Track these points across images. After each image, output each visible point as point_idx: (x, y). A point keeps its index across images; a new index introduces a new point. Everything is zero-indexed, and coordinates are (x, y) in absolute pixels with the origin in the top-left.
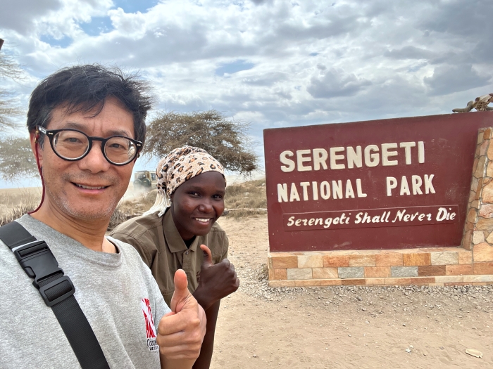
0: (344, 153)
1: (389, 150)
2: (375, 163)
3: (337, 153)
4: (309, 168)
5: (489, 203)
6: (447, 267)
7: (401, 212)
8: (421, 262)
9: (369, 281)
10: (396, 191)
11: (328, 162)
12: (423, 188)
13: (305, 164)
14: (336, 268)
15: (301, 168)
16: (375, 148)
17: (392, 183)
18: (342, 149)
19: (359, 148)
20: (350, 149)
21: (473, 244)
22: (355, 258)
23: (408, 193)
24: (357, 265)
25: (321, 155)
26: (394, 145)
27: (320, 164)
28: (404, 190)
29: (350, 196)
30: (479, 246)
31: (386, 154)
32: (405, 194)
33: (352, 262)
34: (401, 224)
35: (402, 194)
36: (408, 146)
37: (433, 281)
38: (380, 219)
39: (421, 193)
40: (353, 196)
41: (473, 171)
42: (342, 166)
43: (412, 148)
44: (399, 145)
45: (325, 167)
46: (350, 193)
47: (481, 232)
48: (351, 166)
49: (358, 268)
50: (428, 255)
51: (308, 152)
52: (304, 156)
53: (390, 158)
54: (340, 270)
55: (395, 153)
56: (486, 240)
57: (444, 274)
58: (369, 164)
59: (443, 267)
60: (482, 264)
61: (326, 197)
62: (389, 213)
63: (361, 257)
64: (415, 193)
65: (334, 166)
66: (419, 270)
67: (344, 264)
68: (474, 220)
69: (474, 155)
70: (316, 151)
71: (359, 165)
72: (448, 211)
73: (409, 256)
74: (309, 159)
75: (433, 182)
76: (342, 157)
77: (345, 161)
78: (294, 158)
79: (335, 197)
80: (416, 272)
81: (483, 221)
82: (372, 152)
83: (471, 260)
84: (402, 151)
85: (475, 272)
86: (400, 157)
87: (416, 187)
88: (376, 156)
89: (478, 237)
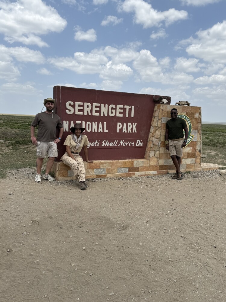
0: (99, 107)
1: (120, 108)
2: (113, 115)
3: (96, 107)
4: (81, 113)
5: (157, 138)
6: (140, 168)
7: (122, 141)
8: (130, 166)
9: (109, 175)
10: (121, 130)
11: (91, 111)
12: (132, 129)
13: (79, 110)
14: (93, 169)
15: (77, 113)
16: (114, 107)
17: (120, 126)
18: (98, 105)
19: (107, 105)
20: (102, 105)
21: (150, 157)
22: (103, 163)
23: (126, 132)
24: (103, 167)
25: (88, 107)
26: (122, 106)
27: (87, 111)
28: (124, 130)
29: (100, 131)
30: (152, 158)
31: (118, 111)
32: (125, 132)
33: (101, 166)
34: (122, 147)
35: (123, 132)
36: (128, 107)
37: (134, 174)
38: (113, 144)
39: (131, 132)
40: (102, 131)
41: (152, 123)
42: (98, 114)
43: (129, 109)
44: (124, 107)
45: (90, 114)
46: (100, 130)
47: (153, 152)
48: (102, 115)
49: (104, 169)
50: (133, 162)
51: (81, 103)
52: (79, 106)
53: (120, 113)
54: (95, 170)
55: (122, 111)
56: (154, 156)
57: (138, 171)
58: (111, 115)
59: (138, 168)
60: (152, 166)
61: (89, 131)
62: (117, 141)
63: (105, 163)
64: (128, 132)
65: (94, 114)
66: (129, 169)
67: (97, 167)
68: (151, 146)
69: (152, 116)
70: (86, 104)
71: (106, 115)
72: (141, 142)
73: (125, 162)
74: (81, 108)
75: (136, 127)
76: (98, 109)
77: (99, 112)
78: (74, 106)
79: (93, 131)
80: (127, 170)
81: (154, 146)
82: (112, 108)
83: (148, 164)
84: (125, 109)
85: (150, 170)
86: (124, 113)
87: (129, 129)
88: (114, 111)
89: (152, 154)
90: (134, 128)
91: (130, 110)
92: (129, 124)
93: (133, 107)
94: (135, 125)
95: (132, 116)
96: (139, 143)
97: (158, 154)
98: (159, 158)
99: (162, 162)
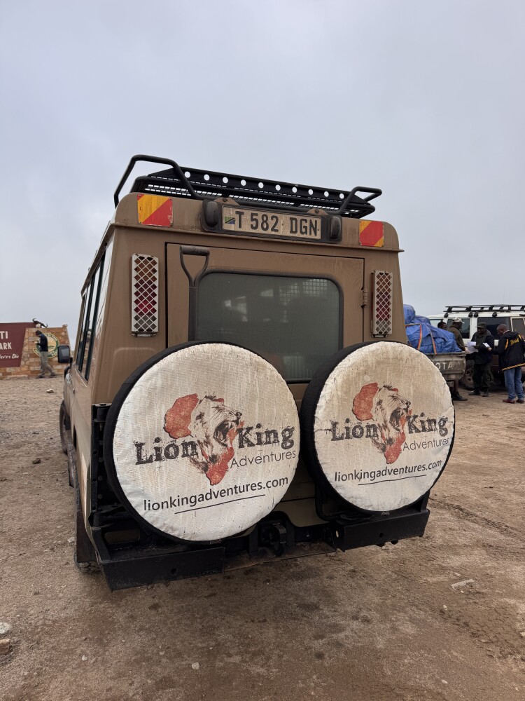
12: (7, 347)
23: (2, 349)
30: (23, 366)
60: (24, 371)
66: (3, 374)
80: (1, 374)
81: (25, 358)
83: (20, 370)
85: (21, 374)
89: (22, 363)
90: (10, 347)
91: (4, 334)
92: (4, 343)
93: (6, 332)
94: (9, 344)
95: (7, 337)
96: (15, 356)
97: (27, 363)
98: (29, 366)
99: (32, 368)
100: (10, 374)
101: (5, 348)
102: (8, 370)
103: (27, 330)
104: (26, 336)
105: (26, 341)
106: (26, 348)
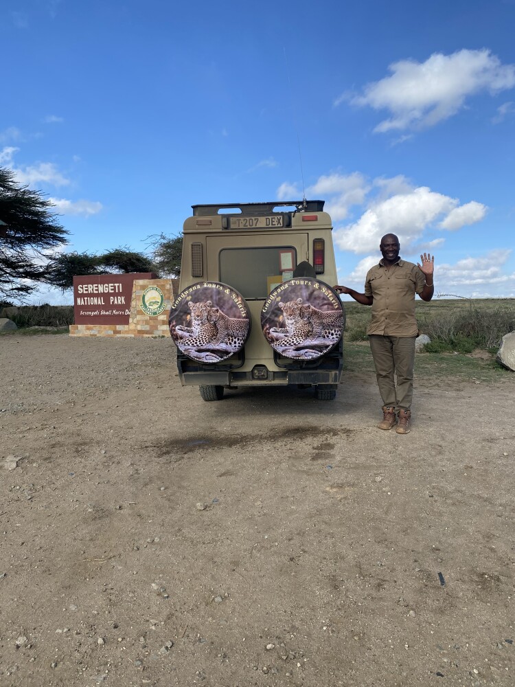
0: (98, 287)
1: (111, 286)
2: (107, 291)
4: (87, 292)
6: (121, 331)
7: (115, 311)
8: (114, 330)
10: (113, 302)
12: (121, 301)
13: (86, 290)
14: (89, 330)
15: (85, 292)
16: (107, 285)
17: (112, 299)
26: (113, 285)
27: (90, 291)
28: (116, 302)
30: (131, 324)
31: (110, 288)
32: (116, 304)
33: (94, 328)
34: (115, 315)
36: (116, 285)
38: (108, 313)
40: (101, 304)
42: (97, 292)
45: (92, 292)
46: (99, 303)
48: (100, 292)
53: (112, 290)
56: (133, 322)
57: (120, 334)
58: (105, 292)
61: (92, 304)
62: (111, 311)
65: (95, 292)
70: (89, 286)
71: (102, 292)
73: (110, 327)
75: (125, 299)
77: (97, 290)
78: (82, 288)
79: (95, 304)
80: (112, 332)
82: (106, 287)
84: (115, 287)
85: (130, 333)
86: (114, 289)
87: (119, 301)
88: (107, 289)
89: (131, 320)
90: (123, 301)
91: (119, 287)
93: (121, 285)
94: (123, 298)
95: (121, 291)
96: (126, 312)
97: (135, 321)
98: (136, 324)
99: (139, 328)
100: (119, 332)
101: (120, 303)
102: (119, 327)
103: (134, 283)
104: (134, 290)
105: (133, 296)
106: (133, 303)
